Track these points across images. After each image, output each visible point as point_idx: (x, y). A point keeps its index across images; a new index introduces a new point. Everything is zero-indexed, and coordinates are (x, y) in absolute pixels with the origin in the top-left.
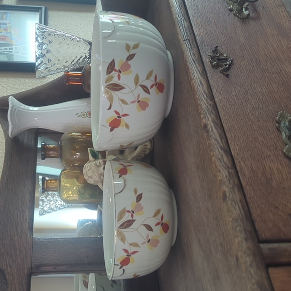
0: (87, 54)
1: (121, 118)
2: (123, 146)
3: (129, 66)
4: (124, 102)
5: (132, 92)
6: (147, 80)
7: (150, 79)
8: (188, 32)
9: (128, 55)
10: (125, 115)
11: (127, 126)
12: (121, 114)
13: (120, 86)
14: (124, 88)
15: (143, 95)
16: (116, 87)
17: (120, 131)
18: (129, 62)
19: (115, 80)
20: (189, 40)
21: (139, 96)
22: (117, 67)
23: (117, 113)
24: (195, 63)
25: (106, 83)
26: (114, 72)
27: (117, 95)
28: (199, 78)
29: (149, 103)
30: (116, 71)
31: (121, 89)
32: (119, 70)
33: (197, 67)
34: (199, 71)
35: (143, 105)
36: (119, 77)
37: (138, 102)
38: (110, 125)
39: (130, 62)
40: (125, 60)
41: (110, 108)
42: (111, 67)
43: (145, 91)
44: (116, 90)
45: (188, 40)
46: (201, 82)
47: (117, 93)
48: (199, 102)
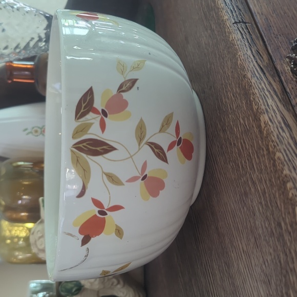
0: (43, 36)
1: (106, 214)
2: (108, 272)
3: (125, 104)
4: (112, 179)
5: (131, 157)
6: (162, 134)
7: (168, 131)
8: (240, 7)
9: (123, 80)
10: (116, 208)
11: (119, 232)
12: (106, 207)
13: (107, 144)
14: (113, 149)
15: (154, 164)
16: (98, 148)
17: (102, 242)
18: (123, 94)
19: (94, 132)
20: (245, 23)
21: (145, 166)
22: (98, 104)
23: (97, 203)
24: (264, 74)
25: (73, 137)
26: (91, 115)
27: (97, 164)
28: (279, 110)
29: (165, 180)
30: (95, 111)
31: (106, 151)
32: (103, 110)
33: (270, 84)
34: (275, 91)
35: (154, 186)
36: (103, 126)
37: (143, 179)
38: (81, 232)
39: (125, 95)
40: (115, 92)
41: (82, 194)
42: (85, 105)
43: (158, 156)
44: (96, 153)
45: (243, 22)
46: (283, 118)
47: (98, 159)
48: (286, 172)
